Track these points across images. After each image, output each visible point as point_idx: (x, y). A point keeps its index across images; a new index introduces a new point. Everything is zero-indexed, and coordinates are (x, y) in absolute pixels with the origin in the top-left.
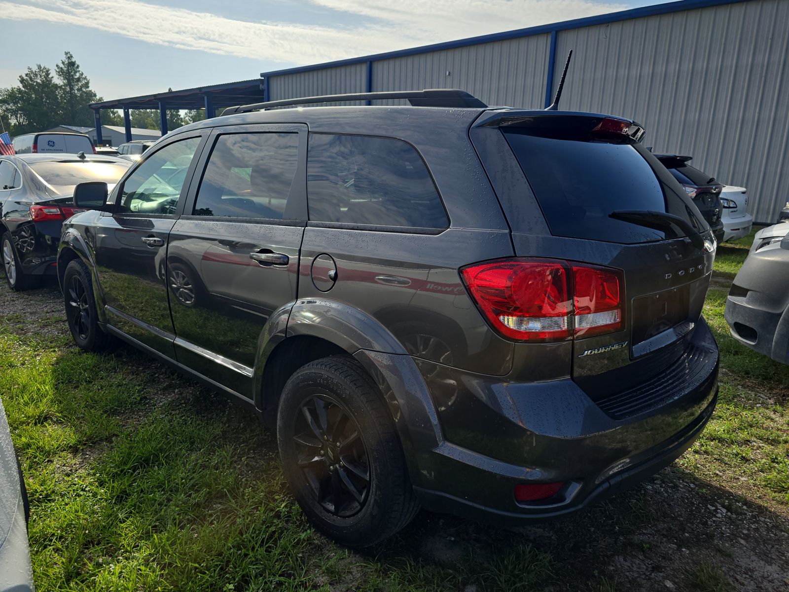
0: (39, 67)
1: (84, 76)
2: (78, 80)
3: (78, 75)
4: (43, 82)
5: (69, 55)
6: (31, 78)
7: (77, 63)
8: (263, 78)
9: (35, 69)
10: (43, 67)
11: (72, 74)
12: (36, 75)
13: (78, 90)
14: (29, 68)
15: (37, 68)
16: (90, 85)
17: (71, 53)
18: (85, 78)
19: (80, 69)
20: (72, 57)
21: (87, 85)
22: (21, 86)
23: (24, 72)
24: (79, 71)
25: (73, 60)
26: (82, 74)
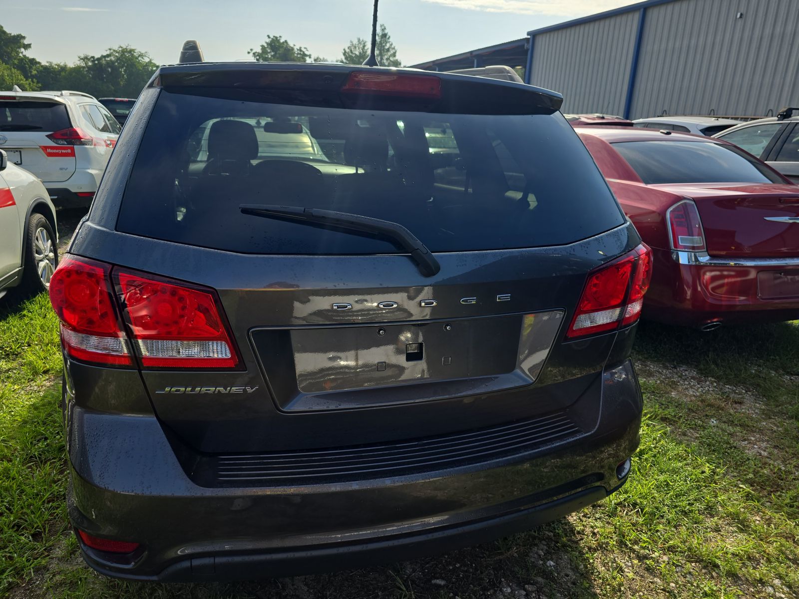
0: (359, 40)
1: (393, 47)
2: (388, 50)
3: (388, 45)
4: (360, 53)
5: (383, 28)
6: (351, 51)
7: (389, 34)
8: (529, 37)
9: (355, 42)
10: (361, 40)
11: (384, 44)
12: (355, 47)
13: (387, 59)
14: (351, 42)
15: (357, 40)
16: (397, 54)
17: (385, 25)
18: (394, 48)
19: (391, 40)
20: (385, 29)
21: (394, 55)
22: (343, 58)
23: (346, 46)
24: (389, 42)
25: (386, 31)
26: (392, 44)
